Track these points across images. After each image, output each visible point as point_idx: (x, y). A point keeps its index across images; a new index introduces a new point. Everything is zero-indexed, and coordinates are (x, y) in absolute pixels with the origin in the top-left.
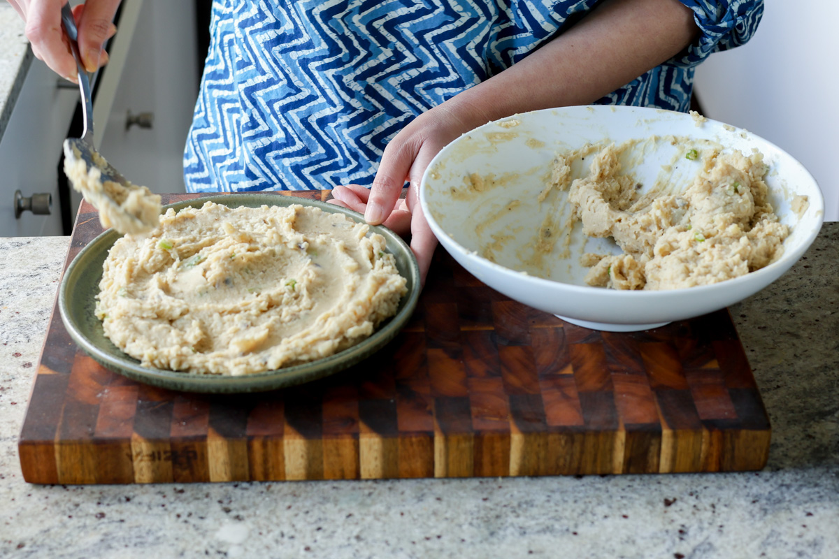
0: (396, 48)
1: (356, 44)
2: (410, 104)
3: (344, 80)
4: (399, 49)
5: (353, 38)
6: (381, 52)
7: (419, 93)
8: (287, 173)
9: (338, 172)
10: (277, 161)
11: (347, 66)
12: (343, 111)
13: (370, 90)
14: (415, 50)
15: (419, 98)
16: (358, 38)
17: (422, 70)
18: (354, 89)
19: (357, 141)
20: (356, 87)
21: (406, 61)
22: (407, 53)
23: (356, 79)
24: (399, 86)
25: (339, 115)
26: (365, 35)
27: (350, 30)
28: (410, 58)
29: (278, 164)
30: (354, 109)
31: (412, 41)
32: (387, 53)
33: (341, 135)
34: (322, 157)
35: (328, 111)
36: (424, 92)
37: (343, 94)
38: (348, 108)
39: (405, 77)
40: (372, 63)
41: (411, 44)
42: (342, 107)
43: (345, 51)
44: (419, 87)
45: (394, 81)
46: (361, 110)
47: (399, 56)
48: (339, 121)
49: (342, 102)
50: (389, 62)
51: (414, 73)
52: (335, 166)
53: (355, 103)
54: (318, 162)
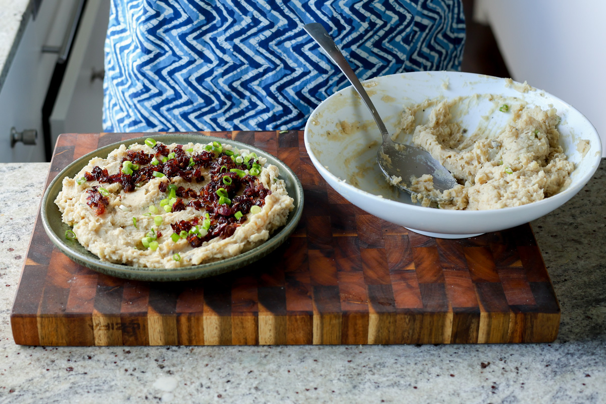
0: (253, 16)
1: (225, 13)
2: (267, 58)
3: (218, 41)
4: (256, 17)
5: (222, 8)
6: (243, 19)
7: (273, 49)
8: (178, 120)
9: (215, 114)
10: (169, 112)
11: (220, 30)
12: (218, 65)
13: (236, 48)
14: (268, 15)
15: (272, 53)
16: (226, 9)
17: (274, 30)
18: (225, 48)
19: (230, 86)
20: (227, 46)
21: (262, 25)
22: (262, 18)
23: (226, 40)
24: (257, 45)
25: (215, 68)
26: (231, 6)
27: (220, 3)
28: (265, 22)
29: (170, 114)
30: (226, 63)
31: (265, 9)
32: (247, 20)
33: (217, 85)
34: (202, 106)
35: (205, 69)
36: (276, 48)
37: (218, 52)
38: (222, 62)
39: (262, 37)
40: (237, 28)
41: (265, 11)
42: (218, 62)
43: (218, 18)
44: (272, 44)
45: (254, 41)
46: (231, 63)
47: (256, 22)
48: (216, 73)
49: (217, 58)
50: (249, 27)
51: (268, 33)
52: (213, 110)
53: (226, 58)
54: (200, 109)
